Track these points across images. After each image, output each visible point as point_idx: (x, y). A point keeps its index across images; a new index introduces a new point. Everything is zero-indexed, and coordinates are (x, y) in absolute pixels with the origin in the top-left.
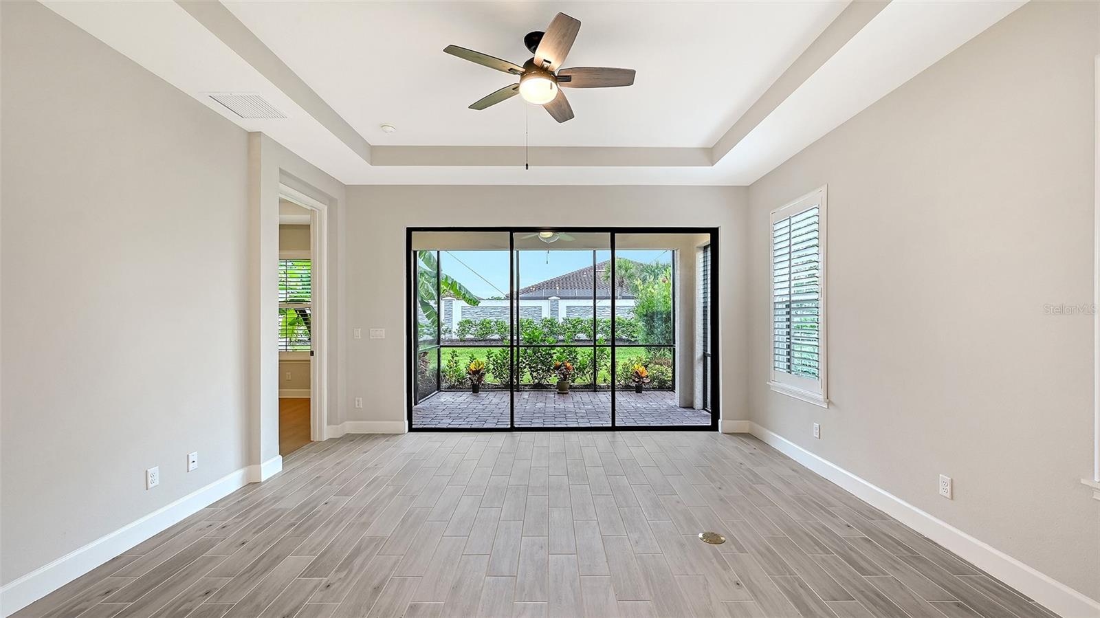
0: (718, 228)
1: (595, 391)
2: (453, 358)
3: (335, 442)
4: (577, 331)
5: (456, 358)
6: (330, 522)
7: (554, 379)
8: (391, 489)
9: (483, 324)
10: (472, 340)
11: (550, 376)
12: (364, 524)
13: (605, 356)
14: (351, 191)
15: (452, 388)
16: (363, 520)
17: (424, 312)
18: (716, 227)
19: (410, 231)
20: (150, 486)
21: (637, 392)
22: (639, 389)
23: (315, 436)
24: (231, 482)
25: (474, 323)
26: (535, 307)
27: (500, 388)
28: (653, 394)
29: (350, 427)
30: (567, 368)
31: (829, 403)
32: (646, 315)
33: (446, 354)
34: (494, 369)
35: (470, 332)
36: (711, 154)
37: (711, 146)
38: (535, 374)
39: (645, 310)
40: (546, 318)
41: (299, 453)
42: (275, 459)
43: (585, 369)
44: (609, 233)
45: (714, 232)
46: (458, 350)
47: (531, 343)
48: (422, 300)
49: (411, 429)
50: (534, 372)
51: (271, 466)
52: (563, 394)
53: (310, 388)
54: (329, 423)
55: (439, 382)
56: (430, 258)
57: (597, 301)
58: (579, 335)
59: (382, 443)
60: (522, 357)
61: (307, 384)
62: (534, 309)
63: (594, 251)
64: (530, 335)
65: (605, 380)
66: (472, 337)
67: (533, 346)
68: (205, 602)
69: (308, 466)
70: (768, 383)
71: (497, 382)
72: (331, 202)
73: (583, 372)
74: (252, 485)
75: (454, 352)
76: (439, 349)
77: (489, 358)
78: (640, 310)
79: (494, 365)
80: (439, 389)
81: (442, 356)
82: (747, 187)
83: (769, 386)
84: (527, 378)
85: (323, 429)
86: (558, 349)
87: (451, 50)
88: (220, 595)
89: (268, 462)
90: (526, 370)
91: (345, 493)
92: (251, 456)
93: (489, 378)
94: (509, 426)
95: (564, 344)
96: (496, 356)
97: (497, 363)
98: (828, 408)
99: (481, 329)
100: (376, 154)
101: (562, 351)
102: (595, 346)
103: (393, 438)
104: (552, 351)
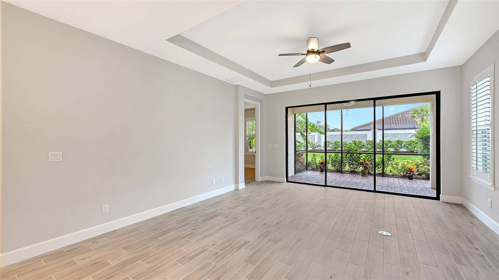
0: (440, 91)
1: (383, 176)
2: (314, 157)
3: (262, 182)
4: (388, 147)
5: (315, 157)
6: (252, 202)
7: (361, 169)
8: (272, 197)
9: (335, 143)
10: (330, 150)
11: (359, 167)
12: (261, 204)
13: (392, 160)
14: (268, 96)
15: (313, 170)
16: (261, 203)
17: (303, 138)
18: (438, 90)
19: (287, 108)
20: (213, 184)
21: (409, 179)
22: (411, 178)
23: (256, 180)
24: (231, 188)
25: (331, 142)
26: (363, 135)
27: (335, 171)
28: (419, 182)
29: (267, 178)
30: (367, 164)
31: (495, 188)
32: (422, 138)
33: (310, 155)
34: (331, 162)
35: (329, 146)
36: (423, 56)
37: (425, 51)
38: (351, 166)
39: (421, 135)
40: (369, 140)
41: (251, 184)
42: (243, 183)
43: (379, 165)
44: (373, 101)
45: (438, 94)
46: (316, 154)
47: (349, 151)
48: (301, 133)
49: (287, 181)
50: (351, 165)
51: (242, 185)
52: (364, 176)
53: (255, 165)
54: (260, 176)
55: (307, 167)
56: (304, 116)
57: (385, 131)
58: (389, 149)
59: (276, 184)
60: (345, 158)
61: (254, 163)
62: (362, 136)
63: (383, 107)
64: (349, 148)
65: (391, 172)
66: (330, 149)
67: (350, 153)
68: (220, 211)
69: (252, 187)
70: (469, 176)
71: (333, 168)
72: (261, 101)
73: (378, 167)
74: (237, 190)
75: (314, 154)
76: (307, 153)
77: (329, 158)
78: (418, 135)
79: (331, 161)
80: (307, 169)
81: (308, 157)
82: (461, 66)
83: (470, 178)
84: (347, 168)
85: (259, 178)
86: (364, 155)
87: (280, 55)
88: (223, 211)
89: (242, 184)
90: (347, 164)
91: (259, 196)
92: (237, 182)
93: (330, 166)
94: (324, 185)
95: (367, 153)
96: (332, 157)
97: (333, 160)
98: (495, 191)
99: (334, 145)
100: (273, 84)
101: (366, 156)
102: (383, 154)
103: (280, 184)
104: (360, 156)
